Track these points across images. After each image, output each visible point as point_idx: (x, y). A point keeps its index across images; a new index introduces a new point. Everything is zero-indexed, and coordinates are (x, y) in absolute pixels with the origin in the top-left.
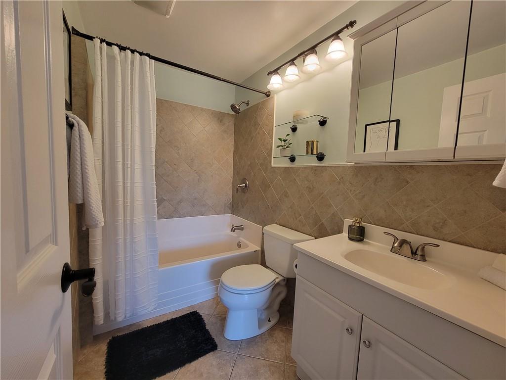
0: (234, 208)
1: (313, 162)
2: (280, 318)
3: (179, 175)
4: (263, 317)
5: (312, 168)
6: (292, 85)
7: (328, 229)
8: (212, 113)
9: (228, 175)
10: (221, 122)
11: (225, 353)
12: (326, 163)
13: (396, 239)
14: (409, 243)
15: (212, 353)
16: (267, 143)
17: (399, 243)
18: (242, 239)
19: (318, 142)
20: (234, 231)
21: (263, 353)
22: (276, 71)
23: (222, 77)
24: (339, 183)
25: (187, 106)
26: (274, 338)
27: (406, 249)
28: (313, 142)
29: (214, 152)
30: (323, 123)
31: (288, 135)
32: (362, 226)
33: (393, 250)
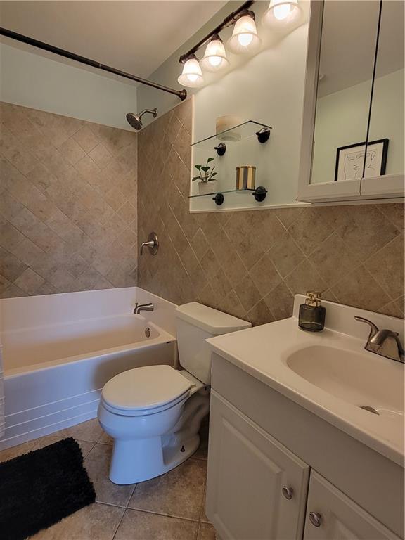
0: (141, 278)
1: (249, 203)
2: (200, 445)
3: (49, 228)
4: (174, 444)
5: (247, 212)
6: (218, 75)
7: (271, 310)
8: (101, 129)
9: (130, 227)
10: (115, 144)
11: (107, 507)
12: (268, 204)
13: (374, 327)
14: (395, 336)
15: (85, 509)
16: (183, 176)
17: (378, 337)
18: (151, 324)
19: (254, 168)
20: (139, 313)
21: (167, 505)
22: (191, 54)
23: (101, 62)
24: (288, 236)
25: (56, 116)
26: (187, 478)
27: (390, 345)
28: (246, 169)
29: (105, 192)
30: (264, 137)
31: (210, 159)
32: (320, 306)
33: (368, 347)
